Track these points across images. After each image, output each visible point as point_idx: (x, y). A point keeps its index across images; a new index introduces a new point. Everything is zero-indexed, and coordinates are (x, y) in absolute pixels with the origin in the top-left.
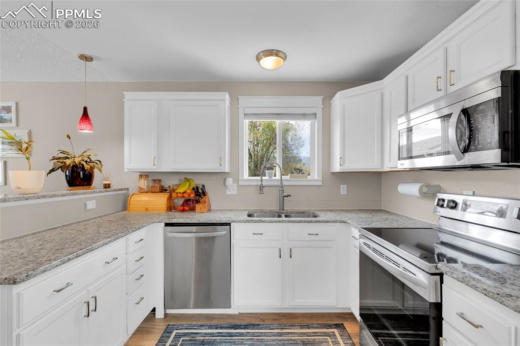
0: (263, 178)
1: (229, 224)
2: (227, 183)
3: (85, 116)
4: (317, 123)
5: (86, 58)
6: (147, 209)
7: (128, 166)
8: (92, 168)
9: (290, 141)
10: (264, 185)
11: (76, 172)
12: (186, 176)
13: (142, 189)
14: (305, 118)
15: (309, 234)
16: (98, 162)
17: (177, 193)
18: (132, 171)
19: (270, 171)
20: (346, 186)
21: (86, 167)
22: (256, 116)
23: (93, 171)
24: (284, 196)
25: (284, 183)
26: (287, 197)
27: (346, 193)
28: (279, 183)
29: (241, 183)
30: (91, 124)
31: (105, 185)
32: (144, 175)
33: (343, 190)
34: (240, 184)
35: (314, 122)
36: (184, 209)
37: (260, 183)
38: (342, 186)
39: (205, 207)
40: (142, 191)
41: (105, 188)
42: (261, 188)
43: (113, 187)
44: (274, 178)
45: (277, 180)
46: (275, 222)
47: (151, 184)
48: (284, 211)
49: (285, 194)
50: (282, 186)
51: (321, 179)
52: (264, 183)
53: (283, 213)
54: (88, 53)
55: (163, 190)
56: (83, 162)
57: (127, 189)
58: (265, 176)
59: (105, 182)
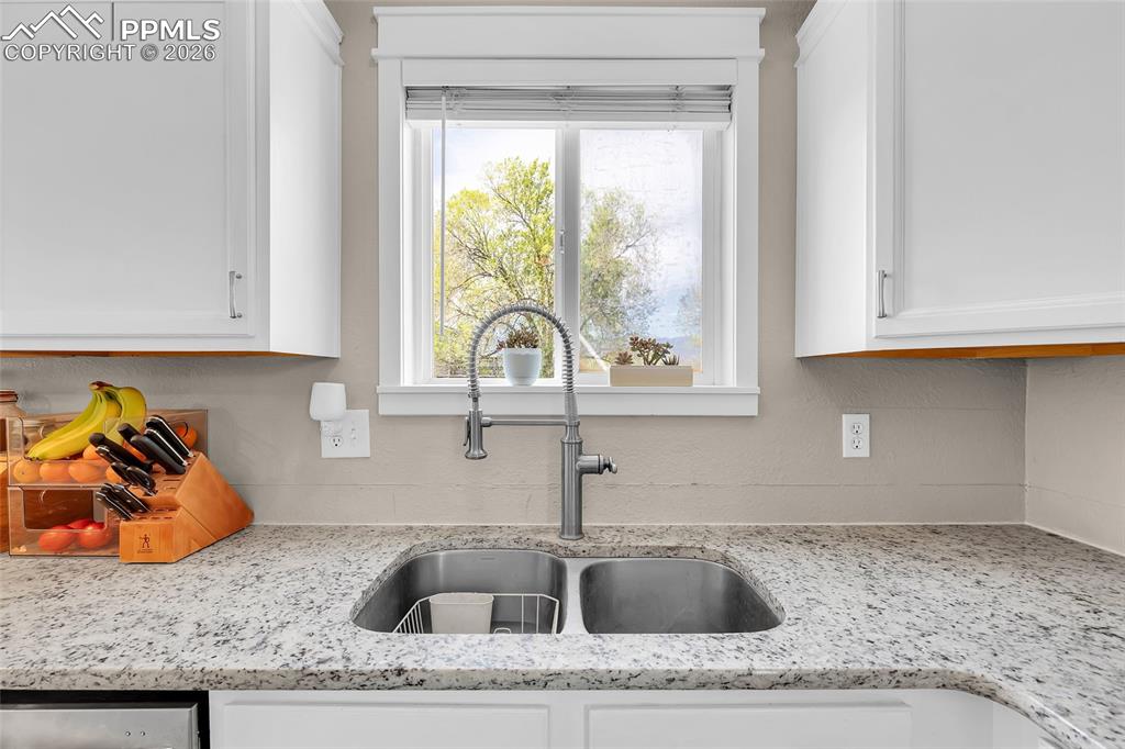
0: (482, 383)
2: (317, 410)
4: (737, 135)
9: (623, 293)
10: (486, 419)
14: (677, 109)
19: (523, 351)
20: (864, 419)
24: (583, 472)
25: (583, 408)
26: (599, 471)
27: (864, 452)
28: (558, 408)
29: (386, 408)
33: (855, 435)
34: (381, 413)
35: (720, 135)
36: (76, 538)
37: (466, 407)
38: (847, 420)
42: (474, 429)
44: (539, 382)
45: (550, 393)
48: (584, 545)
49: (589, 460)
50: (575, 424)
51: (758, 390)
52: (488, 408)
53: (574, 555)
58: (495, 371)
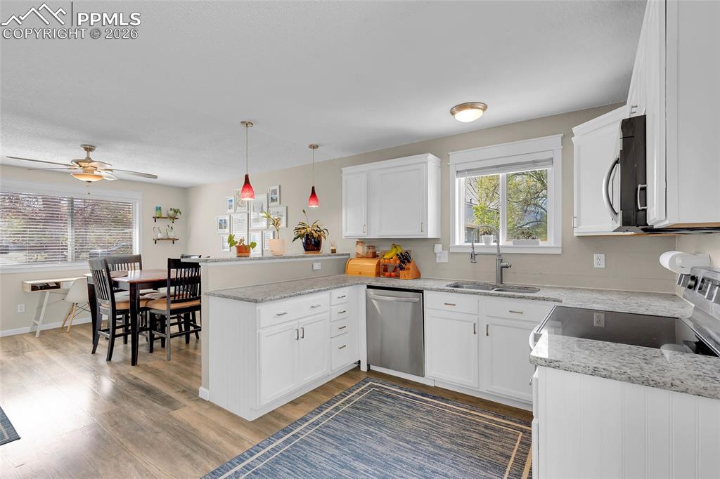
0: (475, 244)
1: (421, 291)
2: (436, 250)
3: (313, 194)
4: (554, 171)
5: (314, 147)
6: (360, 273)
7: (345, 234)
8: (319, 236)
11: (309, 239)
12: (395, 242)
13: (358, 254)
15: (511, 312)
16: (325, 231)
17: (384, 259)
18: (348, 238)
20: (603, 255)
21: (315, 235)
22: (471, 172)
23: (321, 238)
24: (502, 267)
25: (503, 251)
27: (603, 266)
28: (495, 251)
30: (317, 200)
31: (332, 250)
32: (361, 242)
33: (599, 261)
34: (452, 251)
37: (470, 250)
38: (595, 256)
39: (408, 274)
40: (359, 257)
41: (332, 253)
42: (473, 256)
43: (338, 252)
46: (468, 293)
47: (365, 249)
49: (504, 264)
50: (500, 255)
51: (561, 246)
54: (314, 143)
55: (375, 256)
56: (313, 232)
57: (349, 255)
58: (482, 241)
59: (332, 248)
